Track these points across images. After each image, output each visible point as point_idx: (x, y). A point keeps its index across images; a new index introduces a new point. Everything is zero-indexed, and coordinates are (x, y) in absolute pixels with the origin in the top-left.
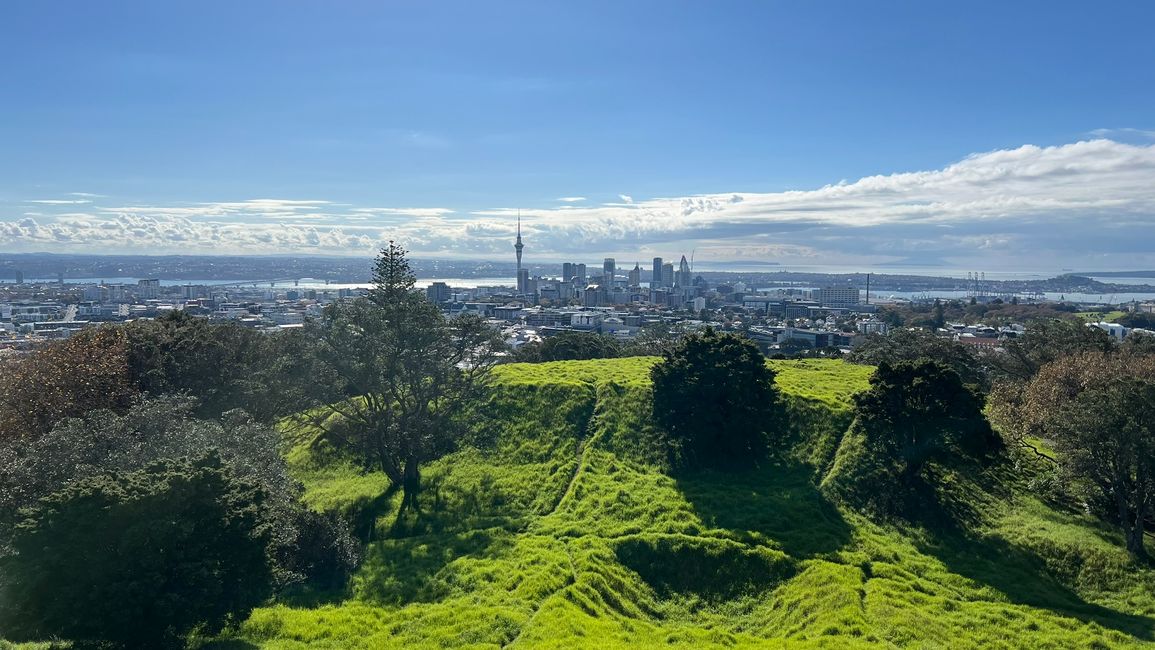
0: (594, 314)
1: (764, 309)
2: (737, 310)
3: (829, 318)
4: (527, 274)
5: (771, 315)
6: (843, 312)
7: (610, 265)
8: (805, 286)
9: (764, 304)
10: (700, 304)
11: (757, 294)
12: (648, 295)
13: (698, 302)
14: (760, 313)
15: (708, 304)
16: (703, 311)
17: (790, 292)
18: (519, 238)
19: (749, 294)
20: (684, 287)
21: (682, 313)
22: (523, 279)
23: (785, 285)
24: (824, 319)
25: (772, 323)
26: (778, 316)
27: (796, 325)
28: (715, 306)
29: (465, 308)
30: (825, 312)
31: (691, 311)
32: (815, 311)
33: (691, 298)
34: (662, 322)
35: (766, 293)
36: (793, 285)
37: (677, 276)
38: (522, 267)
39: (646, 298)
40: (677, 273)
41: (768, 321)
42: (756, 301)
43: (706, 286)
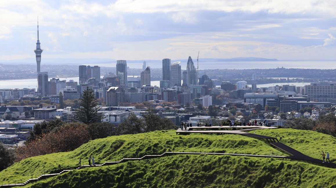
0: (120, 113)
1: (262, 104)
2: (239, 106)
3: (314, 111)
4: (46, 77)
5: (268, 110)
6: (326, 105)
7: (122, 66)
8: (300, 81)
9: (262, 100)
10: (207, 101)
11: (257, 90)
12: (160, 94)
13: (206, 99)
14: (259, 108)
15: (215, 101)
16: (210, 108)
17: (286, 88)
18: (38, 44)
19: (250, 91)
20: (192, 86)
21: (193, 110)
22: (43, 82)
23: (282, 81)
24: (310, 111)
25: (268, 117)
26: (273, 110)
27: (288, 117)
28: (220, 103)
29: (8, 110)
30: (312, 106)
31: (200, 107)
32: (304, 105)
33: (199, 95)
34: (177, 118)
35: (264, 89)
36: (289, 81)
37: (185, 76)
38: (42, 70)
39: (160, 97)
40: (185, 72)
41: (266, 115)
42: (255, 97)
43: (211, 84)
